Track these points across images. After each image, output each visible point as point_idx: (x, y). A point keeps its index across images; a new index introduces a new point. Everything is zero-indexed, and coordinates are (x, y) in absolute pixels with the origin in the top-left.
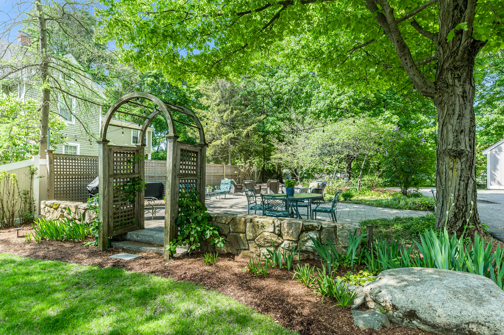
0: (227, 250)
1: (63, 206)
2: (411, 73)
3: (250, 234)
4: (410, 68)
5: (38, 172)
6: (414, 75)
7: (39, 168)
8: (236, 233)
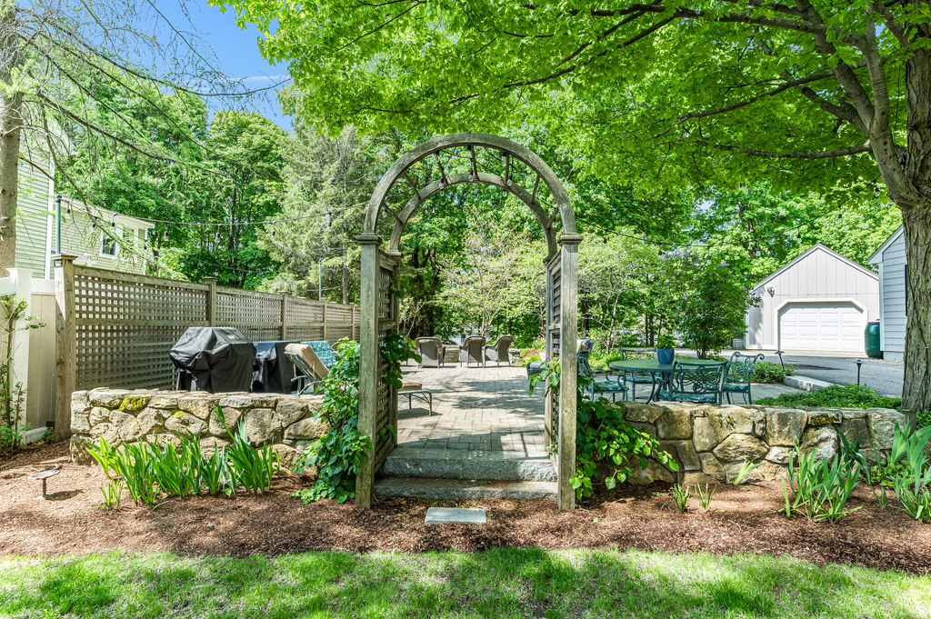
0: (654, 476)
1: (164, 403)
2: (890, 167)
3: (703, 440)
4: (891, 157)
5: (27, 312)
6: (894, 170)
7: (29, 301)
8: (672, 439)
